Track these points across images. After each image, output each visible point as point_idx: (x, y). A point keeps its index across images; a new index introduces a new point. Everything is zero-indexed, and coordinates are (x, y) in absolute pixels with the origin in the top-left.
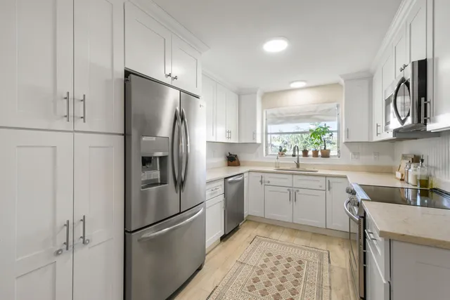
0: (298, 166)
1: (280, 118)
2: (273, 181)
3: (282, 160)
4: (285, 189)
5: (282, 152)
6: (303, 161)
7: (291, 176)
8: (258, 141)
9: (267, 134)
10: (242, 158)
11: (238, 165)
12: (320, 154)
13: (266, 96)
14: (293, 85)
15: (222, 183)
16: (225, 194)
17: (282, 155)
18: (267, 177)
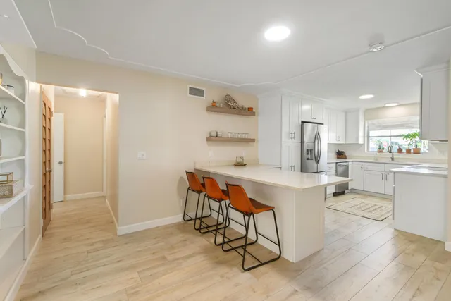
0: (393, 159)
1: (379, 126)
2: (370, 168)
3: (379, 155)
4: (380, 173)
5: (380, 150)
6: (397, 156)
7: (383, 165)
8: (361, 141)
9: (368, 137)
10: (347, 154)
11: (345, 158)
12: (412, 151)
13: (367, 111)
14: (387, 105)
15: (335, 164)
16: (336, 171)
17: (381, 151)
18: (365, 165)
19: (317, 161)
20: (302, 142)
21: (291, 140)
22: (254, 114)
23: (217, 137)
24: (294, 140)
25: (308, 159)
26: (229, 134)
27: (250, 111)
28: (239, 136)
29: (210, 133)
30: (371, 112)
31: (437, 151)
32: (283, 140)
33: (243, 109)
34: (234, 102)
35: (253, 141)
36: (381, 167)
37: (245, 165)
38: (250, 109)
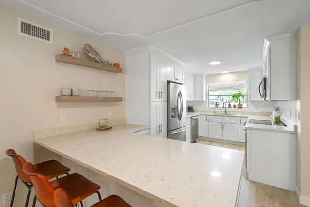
0: (225, 112)
1: (216, 88)
2: (212, 120)
3: (217, 109)
4: (219, 124)
5: (217, 105)
6: (228, 110)
7: (222, 117)
8: (205, 100)
9: (209, 96)
10: (195, 108)
12: (237, 106)
13: (208, 76)
14: (222, 72)
15: (190, 119)
16: (191, 124)
17: (217, 107)
18: (209, 118)
19: (180, 118)
20: (168, 101)
21: (158, 99)
22: (120, 71)
23: (71, 95)
24: (161, 99)
25: (173, 117)
26: (90, 93)
27: (116, 68)
28: (104, 95)
29: (61, 91)
30: (211, 77)
31: (253, 107)
32: (152, 100)
33: (108, 63)
34: (97, 54)
35: (120, 100)
36: (220, 119)
37: (110, 129)
38: (116, 65)
